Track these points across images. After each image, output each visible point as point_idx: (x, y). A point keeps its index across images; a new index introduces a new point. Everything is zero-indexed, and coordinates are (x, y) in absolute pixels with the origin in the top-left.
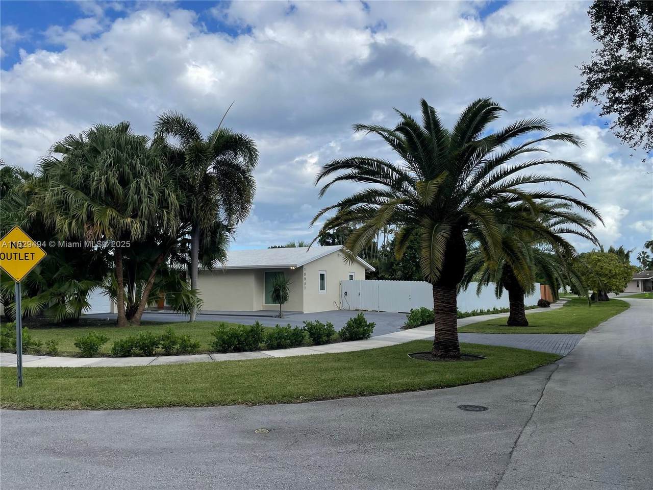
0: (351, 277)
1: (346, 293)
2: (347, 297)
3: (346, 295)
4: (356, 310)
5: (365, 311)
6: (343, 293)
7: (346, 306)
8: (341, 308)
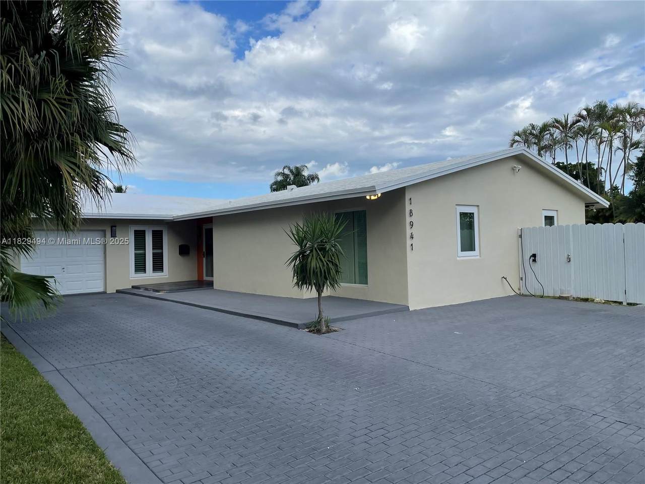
0: (549, 220)
1: (534, 256)
2: (536, 267)
3: (534, 261)
4: (561, 298)
5: (586, 300)
6: (528, 255)
7: (534, 288)
8: (523, 291)
